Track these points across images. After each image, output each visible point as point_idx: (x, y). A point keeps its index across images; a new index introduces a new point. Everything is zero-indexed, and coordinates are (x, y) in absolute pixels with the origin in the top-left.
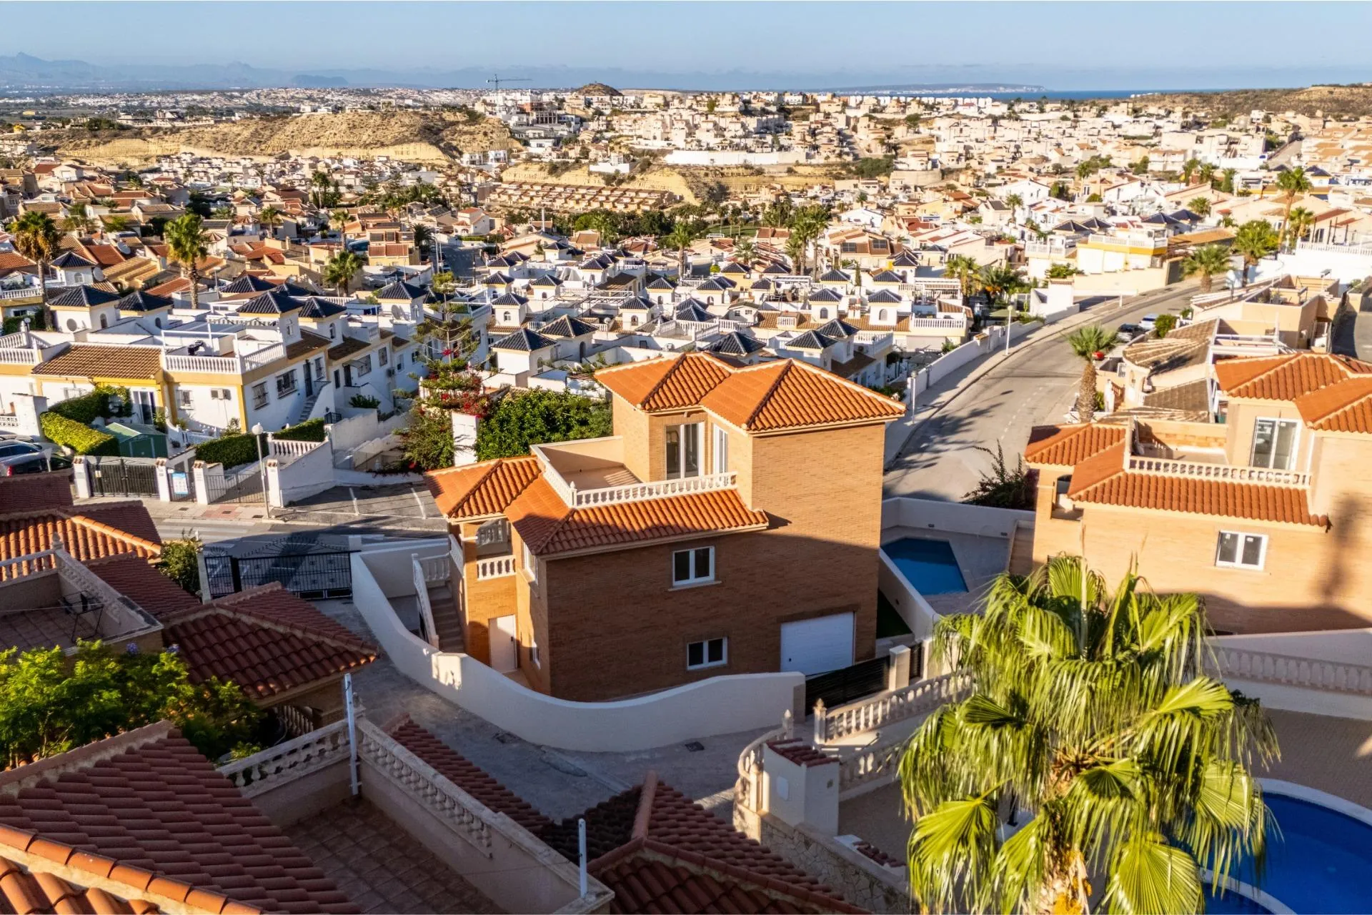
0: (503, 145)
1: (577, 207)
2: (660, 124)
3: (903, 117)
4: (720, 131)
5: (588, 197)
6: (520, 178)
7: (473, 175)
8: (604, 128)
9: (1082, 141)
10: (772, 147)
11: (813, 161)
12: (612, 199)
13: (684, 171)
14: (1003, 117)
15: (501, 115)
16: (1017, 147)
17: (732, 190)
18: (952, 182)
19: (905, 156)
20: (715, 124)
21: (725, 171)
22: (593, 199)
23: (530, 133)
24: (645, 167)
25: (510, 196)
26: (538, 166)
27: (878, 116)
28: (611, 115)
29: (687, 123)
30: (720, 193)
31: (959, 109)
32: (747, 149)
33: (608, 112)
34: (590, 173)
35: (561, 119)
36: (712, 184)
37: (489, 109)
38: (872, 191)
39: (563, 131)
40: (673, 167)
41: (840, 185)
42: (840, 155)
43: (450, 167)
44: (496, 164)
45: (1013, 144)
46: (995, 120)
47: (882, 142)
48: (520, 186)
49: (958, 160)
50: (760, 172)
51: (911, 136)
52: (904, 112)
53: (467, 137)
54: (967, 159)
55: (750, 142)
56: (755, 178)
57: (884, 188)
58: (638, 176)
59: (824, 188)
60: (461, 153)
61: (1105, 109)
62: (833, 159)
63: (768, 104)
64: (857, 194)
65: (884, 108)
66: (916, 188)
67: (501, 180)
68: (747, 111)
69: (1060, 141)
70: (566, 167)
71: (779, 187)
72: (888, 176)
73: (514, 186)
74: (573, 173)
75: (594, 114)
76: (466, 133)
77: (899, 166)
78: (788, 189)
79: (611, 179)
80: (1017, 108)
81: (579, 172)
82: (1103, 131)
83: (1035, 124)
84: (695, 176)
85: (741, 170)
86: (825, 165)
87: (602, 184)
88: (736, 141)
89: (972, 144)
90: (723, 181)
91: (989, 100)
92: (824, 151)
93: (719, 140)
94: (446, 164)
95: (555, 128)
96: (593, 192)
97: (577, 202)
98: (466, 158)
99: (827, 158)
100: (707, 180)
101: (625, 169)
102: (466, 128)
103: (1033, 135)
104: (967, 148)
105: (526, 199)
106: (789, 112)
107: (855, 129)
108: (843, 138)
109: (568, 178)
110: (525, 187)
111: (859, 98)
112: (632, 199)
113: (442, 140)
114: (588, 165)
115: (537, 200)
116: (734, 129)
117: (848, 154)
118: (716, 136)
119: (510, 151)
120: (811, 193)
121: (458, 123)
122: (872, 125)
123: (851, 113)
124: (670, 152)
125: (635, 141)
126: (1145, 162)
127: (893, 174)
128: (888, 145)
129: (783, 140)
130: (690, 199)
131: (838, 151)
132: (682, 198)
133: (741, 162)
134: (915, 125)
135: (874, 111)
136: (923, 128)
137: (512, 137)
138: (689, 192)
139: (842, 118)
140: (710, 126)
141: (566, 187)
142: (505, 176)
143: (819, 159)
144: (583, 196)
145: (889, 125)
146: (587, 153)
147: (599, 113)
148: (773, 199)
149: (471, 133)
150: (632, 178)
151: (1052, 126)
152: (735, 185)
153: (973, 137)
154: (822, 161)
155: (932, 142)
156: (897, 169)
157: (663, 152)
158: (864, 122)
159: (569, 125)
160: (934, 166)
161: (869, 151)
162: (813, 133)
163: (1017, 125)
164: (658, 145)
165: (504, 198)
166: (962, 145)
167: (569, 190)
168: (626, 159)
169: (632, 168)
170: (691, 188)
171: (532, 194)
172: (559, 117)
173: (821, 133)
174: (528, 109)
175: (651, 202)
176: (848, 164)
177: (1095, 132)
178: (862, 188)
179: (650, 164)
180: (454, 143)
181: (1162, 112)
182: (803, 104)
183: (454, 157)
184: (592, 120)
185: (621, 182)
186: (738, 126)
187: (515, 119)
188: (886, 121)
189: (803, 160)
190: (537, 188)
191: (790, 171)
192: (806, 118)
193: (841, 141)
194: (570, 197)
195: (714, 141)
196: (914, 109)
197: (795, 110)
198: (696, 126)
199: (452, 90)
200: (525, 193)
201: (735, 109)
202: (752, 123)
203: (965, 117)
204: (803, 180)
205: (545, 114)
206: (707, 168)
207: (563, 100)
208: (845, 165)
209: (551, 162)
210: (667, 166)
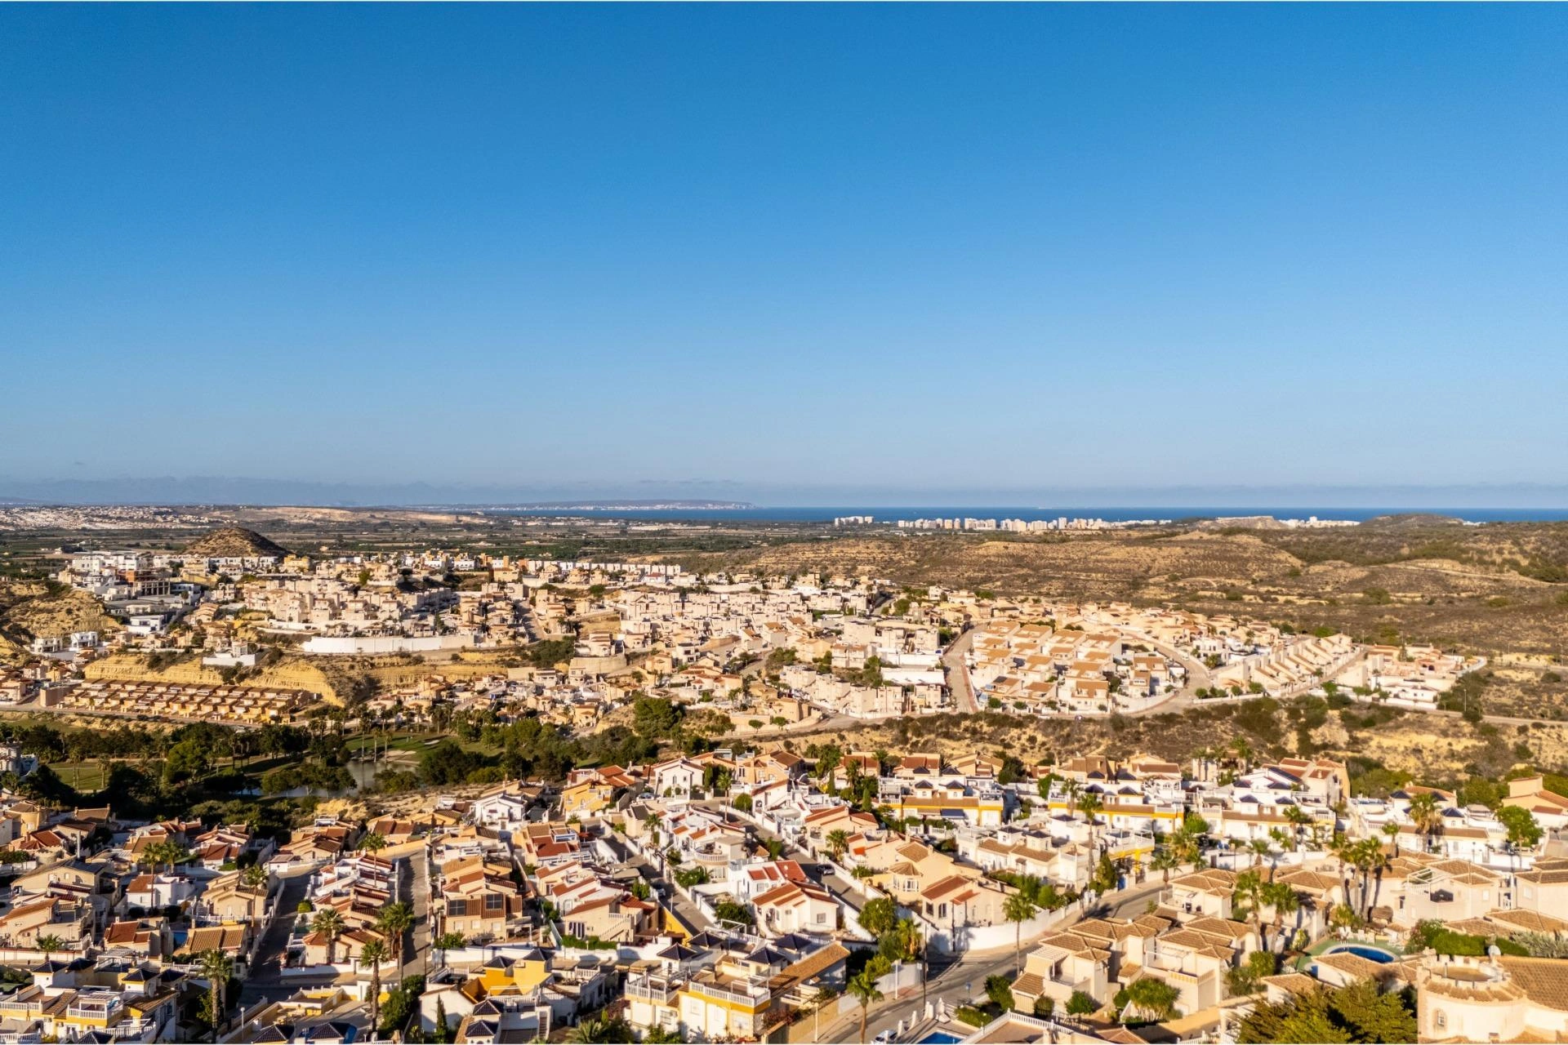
0: (93, 625)
1: (182, 712)
2: (297, 603)
3: (586, 587)
4: (371, 611)
5: (198, 699)
6: (109, 675)
7: (44, 670)
8: (232, 597)
9: (772, 620)
10: (434, 629)
11: (483, 645)
12: (229, 701)
13: (323, 663)
14: (691, 590)
15: (94, 587)
16: (707, 625)
17: (384, 683)
18: (638, 669)
19: (586, 638)
20: (366, 604)
21: (376, 661)
22: (205, 701)
23: (132, 608)
24: (276, 657)
25: (92, 699)
26: (135, 658)
27: (559, 586)
28: (241, 581)
29: (331, 603)
30: (372, 687)
31: (646, 580)
32: (404, 633)
33: (237, 578)
34: (203, 667)
35: (175, 590)
36: (359, 678)
37: (78, 579)
38: (550, 683)
39: (176, 603)
40: (310, 658)
41: (514, 674)
42: (514, 637)
43: (14, 656)
44: (78, 650)
45: (702, 622)
46: (683, 592)
47: (562, 622)
48: (108, 685)
49: (644, 642)
50: (419, 660)
51: (594, 612)
52: (587, 582)
53: (44, 616)
54: (654, 641)
55: (407, 624)
56: (413, 668)
57: (564, 678)
58: (266, 670)
59: (494, 679)
60: (32, 638)
61: (794, 578)
62: (506, 642)
63: (433, 573)
64: (532, 688)
65: (566, 576)
66: (598, 677)
67: (82, 676)
68: (406, 586)
69: (751, 617)
70: (173, 659)
71: (440, 679)
72: (568, 663)
73: (99, 686)
74: (181, 666)
75: (220, 581)
76: (41, 611)
77: (581, 651)
78: (451, 680)
79: (231, 674)
80: (706, 579)
81: (189, 665)
82: (793, 607)
83: (724, 597)
84: (337, 670)
85: (395, 660)
86: (496, 651)
87: (219, 681)
88: (390, 623)
89: (659, 622)
90: (374, 673)
91: (678, 568)
92: (496, 633)
93: (369, 623)
94: (9, 652)
95: (166, 600)
96: (205, 692)
97: (183, 705)
98: (39, 643)
99: (499, 642)
100: (353, 673)
101: (249, 661)
102: (42, 605)
103: (722, 611)
104: (654, 627)
105: (114, 703)
106: (458, 579)
107: (533, 602)
108: (520, 613)
109: (173, 674)
110: (114, 687)
111: (539, 563)
112: (255, 700)
113: (8, 621)
114: (202, 655)
115: (129, 704)
116: (388, 610)
117: (523, 635)
118: (366, 618)
119: (102, 633)
120: (479, 686)
121: (32, 597)
122: (552, 597)
123: (530, 583)
124: (308, 639)
125: (265, 622)
126: (829, 657)
127: (573, 661)
128: (569, 623)
129: (448, 619)
130: (331, 698)
131: (511, 632)
132: (320, 696)
133: (397, 649)
134: (600, 598)
135: (555, 580)
136: (607, 601)
137: (107, 613)
138: (329, 689)
139: (519, 588)
140: (360, 606)
141: (169, 686)
142: (91, 672)
143: (489, 643)
144: (192, 697)
145: (570, 596)
146: (203, 640)
147: (226, 579)
148: (433, 695)
149: (50, 611)
150: (258, 672)
151: (741, 600)
152: (388, 677)
153: (660, 614)
154: (493, 645)
155: (617, 619)
156: (577, 655)
157: (300, 638)
158: (542, 595)
159: (186, 596)
160: (619, 650)
161: (547, 631)
162: (484, 609)
163: (705, 599)
164: (296, 627)
165: (84, 701)
166: (648, 624)
167: (173, 691)
168: (252, 648)
169: (257, 660)
170: (332, 685)
171: (122, 695)
172: (173, 585)
173: (493, 610)
174: (131, 578)
175: (280, 705)
176: (523, 648)
177: (784, 607)
178: (538, 680)
179: (281, 654)
180: (24, 625)
181: (848, 584)
182: (477, 569)
183: (22, 643)
184: (216, 588)
185: (242, 678)
186: (394, 606)
187: (113, 591)
188: (569, 592)
189: (470, 644)
190: (129, 688)
191: (456, 658)
192: (477, 588)
193: (516, 618)
194: (174, 700)
195: (362, 624)
196: (597, 579)
197: (465, 577)
198: (344, 605)
199: (54, 508)
200: (113, 695)
201: (392, 583)
202: (411, 600)
203: (653, 590)
204: (471, 669)
205: (153, 583)
206: (354, 658)
207: (181, 565)
208: (519, 650)
209: (152, 653)
210: (304, 657)
